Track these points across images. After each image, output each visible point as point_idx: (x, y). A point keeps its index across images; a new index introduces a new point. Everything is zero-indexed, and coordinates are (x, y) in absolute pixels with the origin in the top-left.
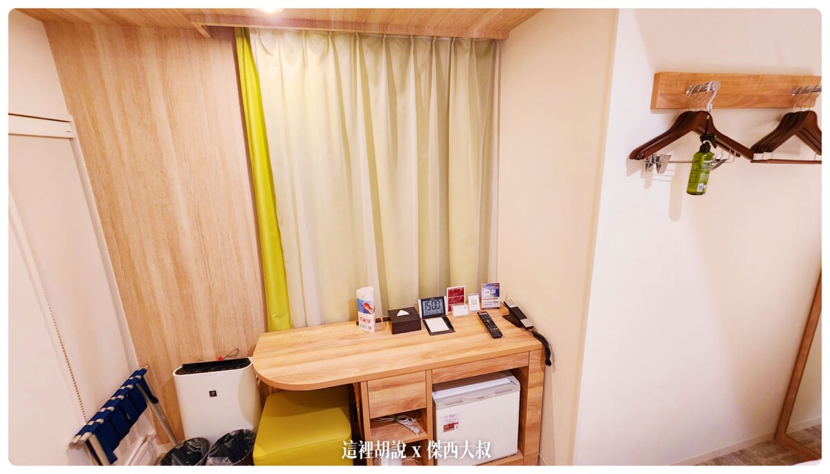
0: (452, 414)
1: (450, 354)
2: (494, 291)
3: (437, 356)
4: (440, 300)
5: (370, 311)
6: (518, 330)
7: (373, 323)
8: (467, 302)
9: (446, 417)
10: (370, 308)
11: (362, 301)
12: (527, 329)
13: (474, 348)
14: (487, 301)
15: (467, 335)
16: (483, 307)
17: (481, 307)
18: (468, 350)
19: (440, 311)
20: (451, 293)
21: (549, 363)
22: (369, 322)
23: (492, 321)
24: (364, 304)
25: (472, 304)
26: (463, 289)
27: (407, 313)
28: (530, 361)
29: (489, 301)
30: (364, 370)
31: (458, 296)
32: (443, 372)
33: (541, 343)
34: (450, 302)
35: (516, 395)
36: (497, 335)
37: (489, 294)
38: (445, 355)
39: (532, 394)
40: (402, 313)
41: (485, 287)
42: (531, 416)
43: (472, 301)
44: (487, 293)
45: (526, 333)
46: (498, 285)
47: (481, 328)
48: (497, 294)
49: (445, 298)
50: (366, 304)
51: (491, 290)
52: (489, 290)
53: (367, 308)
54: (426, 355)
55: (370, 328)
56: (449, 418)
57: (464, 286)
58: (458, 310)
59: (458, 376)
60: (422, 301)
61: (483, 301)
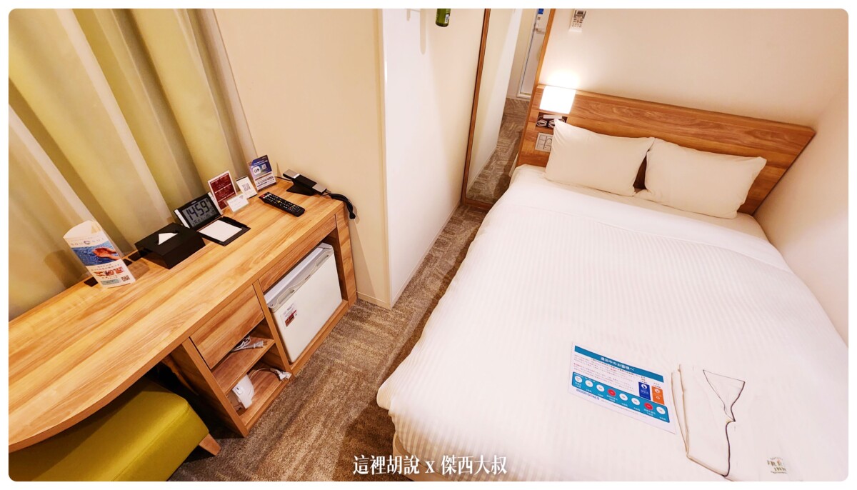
0: (288, 307)
1: (268, 253)
2: (264, 167)
3: (256, 262)
4: (205, 200)
5: (113, 256)
6: (312, 198)
7: (126, 271)
8: (239, 190)
9: (285, 313)
10: (110, 252)
11: (87, 249)
12: (321, 194)
13: (287, 235)
14: (260, 180)
15: (267, 226)
16: (258, 189)
17: (256, 189)
18: (283, 240)
19: (211, 214)
20: (215, 186)
21: (353, 216)
22: (119, 271)
23: (283, 201)
24: (94, 250)
25: (246, 190)
26: (228, 176)
27: (170, 235)
28: (337, 222)
29: (263, 179)
30: (176, 328)
31: (226, 188)
32: (269, 276)
33: (341, 202)
34: (218, 197)
35: (332, 259)
36: (298, 212)
37: (260, 172)
38: (264, 257)
39: (344, 249)
40: (163, 238)
41: (253, 165)
42: (346, 268)
43: (243, 186)
44: (256, 171)
45: (322, 198)
46: (266, 157)
47: (275, 212)
48: (269, 169)
49: (209, 194)
50: (99, 250)
51: (260, 166)
52: (258, 167)
53: (105, 255)
54: (242, 269)
55: (126, 278)
56: (287, 312)
57: (228, 172)
58: (235, 204)
59: (284, 271)
60: (180, 210)
61: (256, 182)
